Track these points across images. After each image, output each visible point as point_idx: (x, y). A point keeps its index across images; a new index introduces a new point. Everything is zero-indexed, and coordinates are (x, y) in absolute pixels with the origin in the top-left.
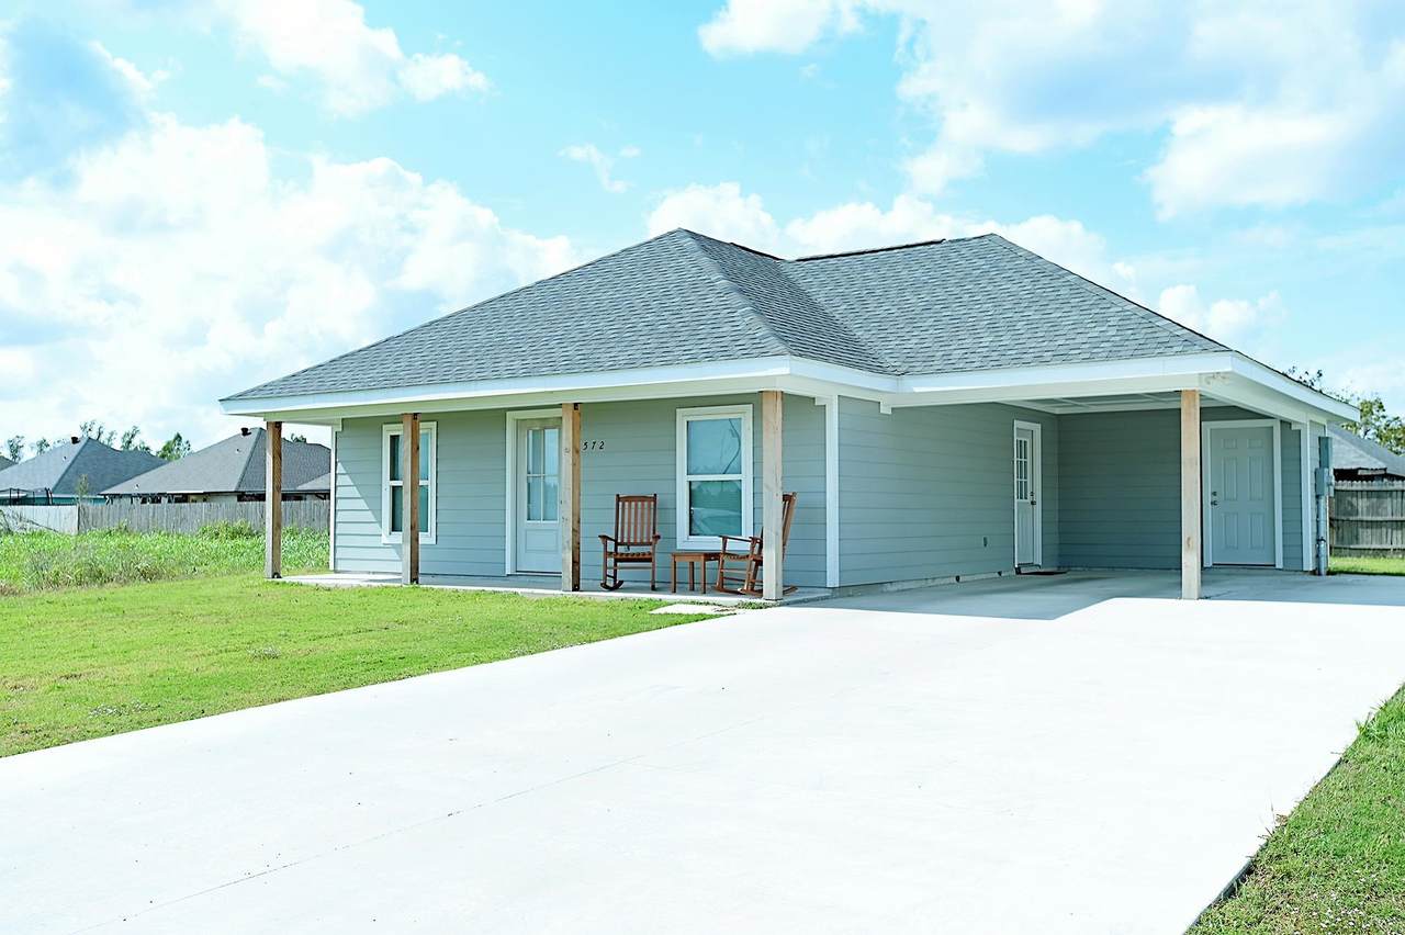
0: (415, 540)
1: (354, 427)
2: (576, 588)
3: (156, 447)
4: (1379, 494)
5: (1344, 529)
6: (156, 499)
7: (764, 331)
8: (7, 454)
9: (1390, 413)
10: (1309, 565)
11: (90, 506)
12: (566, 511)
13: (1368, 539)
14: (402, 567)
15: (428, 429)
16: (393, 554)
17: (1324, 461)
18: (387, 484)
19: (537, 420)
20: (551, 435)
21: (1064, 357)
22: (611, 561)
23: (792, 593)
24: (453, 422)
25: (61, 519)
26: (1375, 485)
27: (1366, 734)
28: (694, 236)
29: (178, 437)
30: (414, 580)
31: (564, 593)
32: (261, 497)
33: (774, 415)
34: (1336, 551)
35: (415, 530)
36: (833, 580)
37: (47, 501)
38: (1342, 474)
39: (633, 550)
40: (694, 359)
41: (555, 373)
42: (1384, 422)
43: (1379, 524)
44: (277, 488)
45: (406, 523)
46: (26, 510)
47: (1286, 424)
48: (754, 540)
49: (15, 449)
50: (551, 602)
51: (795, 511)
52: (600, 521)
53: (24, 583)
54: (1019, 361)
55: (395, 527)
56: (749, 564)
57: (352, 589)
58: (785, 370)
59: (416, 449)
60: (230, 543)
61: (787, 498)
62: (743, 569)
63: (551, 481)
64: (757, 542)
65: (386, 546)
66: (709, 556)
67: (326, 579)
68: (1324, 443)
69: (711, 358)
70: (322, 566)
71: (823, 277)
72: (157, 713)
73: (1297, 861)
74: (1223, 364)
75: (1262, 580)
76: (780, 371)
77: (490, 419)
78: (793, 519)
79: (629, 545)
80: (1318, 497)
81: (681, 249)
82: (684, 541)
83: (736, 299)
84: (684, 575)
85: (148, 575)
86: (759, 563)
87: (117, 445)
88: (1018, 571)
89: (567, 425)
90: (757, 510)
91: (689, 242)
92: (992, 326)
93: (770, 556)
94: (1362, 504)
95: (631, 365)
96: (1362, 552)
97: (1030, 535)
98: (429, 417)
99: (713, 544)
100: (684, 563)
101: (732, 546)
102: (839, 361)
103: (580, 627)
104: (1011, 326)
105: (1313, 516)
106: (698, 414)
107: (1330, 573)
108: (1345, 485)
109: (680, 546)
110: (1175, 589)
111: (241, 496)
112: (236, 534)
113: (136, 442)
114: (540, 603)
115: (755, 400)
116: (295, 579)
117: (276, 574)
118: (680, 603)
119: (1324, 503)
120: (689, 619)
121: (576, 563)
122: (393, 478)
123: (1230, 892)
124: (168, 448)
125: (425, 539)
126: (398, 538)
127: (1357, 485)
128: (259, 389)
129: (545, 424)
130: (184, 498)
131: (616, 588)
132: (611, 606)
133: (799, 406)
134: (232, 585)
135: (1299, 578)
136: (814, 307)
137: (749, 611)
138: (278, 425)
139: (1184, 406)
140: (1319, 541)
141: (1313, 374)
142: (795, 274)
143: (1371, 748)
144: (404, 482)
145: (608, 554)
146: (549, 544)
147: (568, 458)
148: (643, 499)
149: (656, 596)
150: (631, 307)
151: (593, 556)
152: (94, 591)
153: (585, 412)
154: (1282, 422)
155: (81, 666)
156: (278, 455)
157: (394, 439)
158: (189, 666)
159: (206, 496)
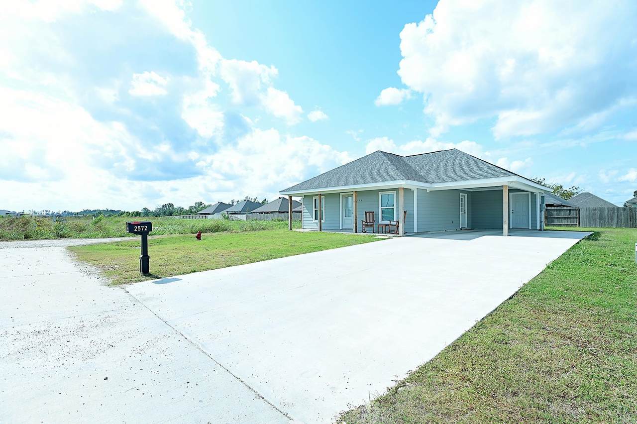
0: (321, 221)
1: (307, 197)
2: (356, 232)
3: (261, 202)
4: (559, 210)
5: (549, 219)
6: (262, 213)
7: (399, 174)
8: (231, 203)
9: (564, 189)
10: (538, 228)
11: (249, 215)
12: (354, 215)
13: (556, 222)
14: (318, 228)
15: (323, 197)
16: (315, 225)
17: (543, 203)
18: (314, 209)
19: (347, 195)
20: (350, 198)
21: (473, 178)
22: (364, 226)
23: (406, 234)
24: (328, 195)
25: (243, 217)
26: (558, 208)
27: (548, 267)
28: (382, 152)
29: (265, 199)
30: (321, 229)
31: (354, 233)
32: (288, 212)
33: (402, 193)
34: (547, 225)
35: (321, 219)
36: (416, 231)
37: (240, 214)
38: (547, 205)
39: (369, 224)
40: (383, 181)
41: (351, 184)
42: (562, 191)
43: (560, 218)
44: (291, 210)
45: (319, 218)
46: (236, 215)
47: (532, 193)
48: (397, 221)
49: (233, 202)
50: (351, 235)
51: (406, 215)
52: (362, 218)
53: (239, 231)
54: (461, 180)
55: (316, 219)
56: (396, 227)
57: (307, 232)
58: (404, 183)
59: (320, 201)
60: (278, 222)
61: (404, 212)
62: (395, 228)
63: (350, 209)
64: (398, 222)
65: (314, 223)
66: (386, 225)
67: (301, 230)
68: (543, 198)
69: (387, 180)
70: (300, 227)
71: (413, 160)
72: (274, 256)
73: (527, 293)
74: (515, 178)
75: (525, 232)
76: (403, 183)
77: (337, 195)
78: (406, 217)
79: (368, 223)
80: (541, 211)
81: (379, 155)
82: (381, 222)
83: (392, 167)
84: (381, 229)
85: (263, 229)
86: (398, 227)
87: (253, 201)
88: (461, 229)
89: (354, 196)
90: (398, 214)
91: (381, 154)
92: (454, 171)
93: (401, 225)
94: (555, 213)
95: (369, 182)
96: (554, 225)
97: (464, 220)
98: (323, 195)
99: (388, 222)
100: (380, 227)
101: (392, 223)
102: (417, 180)
103: (358, 241)
104: (459, 171)
105: (540, 216)
106: (383, 193)
107: (544, 230)
108: (549, 208)
109: (380, 223)
110: (502, 234)
111: (279, 212)
112: (279, 221)
113: (256, 200)
114: (348, 236)
115: (397, 190)
116: (295, 230)
117: (291, 229)
118: (380, 236)
119: (543, 213)
120: (382, 239)
121: (356, 227)
122: (315, 208)
123: (510, 298)
124: (263, 202)
125: (323, 221)
126: (317, 221)
127: (553, 208)
128: (287, 189)
129: (349, 196)
130: (267, 213)
131: (365, 232)
132: (364, 236)
133: (407, 191)
134: (282, 231)
135: (535, 231)
136: (411, 168)
137: (396, 238)
138: (291, 197)
139: (504, 189)
140: (541, 222)
141: (542, 179)
142: (406, 160)
143: (549, 270)
144: (318, 209)
145: (363, 225)
146: (350, 222)
147: (354, 203)
148: (371, 212)
149: (374, 234)
150: (368, 169)
151: (360, 226)
152: (254, 232)
153: (358, 193)
154: (531, 193)
155: (256, 247)
156: (291, 203)
157: (315, 199)
158: (278, 247)
159: (272, 212)
